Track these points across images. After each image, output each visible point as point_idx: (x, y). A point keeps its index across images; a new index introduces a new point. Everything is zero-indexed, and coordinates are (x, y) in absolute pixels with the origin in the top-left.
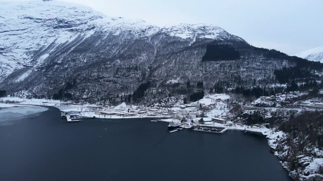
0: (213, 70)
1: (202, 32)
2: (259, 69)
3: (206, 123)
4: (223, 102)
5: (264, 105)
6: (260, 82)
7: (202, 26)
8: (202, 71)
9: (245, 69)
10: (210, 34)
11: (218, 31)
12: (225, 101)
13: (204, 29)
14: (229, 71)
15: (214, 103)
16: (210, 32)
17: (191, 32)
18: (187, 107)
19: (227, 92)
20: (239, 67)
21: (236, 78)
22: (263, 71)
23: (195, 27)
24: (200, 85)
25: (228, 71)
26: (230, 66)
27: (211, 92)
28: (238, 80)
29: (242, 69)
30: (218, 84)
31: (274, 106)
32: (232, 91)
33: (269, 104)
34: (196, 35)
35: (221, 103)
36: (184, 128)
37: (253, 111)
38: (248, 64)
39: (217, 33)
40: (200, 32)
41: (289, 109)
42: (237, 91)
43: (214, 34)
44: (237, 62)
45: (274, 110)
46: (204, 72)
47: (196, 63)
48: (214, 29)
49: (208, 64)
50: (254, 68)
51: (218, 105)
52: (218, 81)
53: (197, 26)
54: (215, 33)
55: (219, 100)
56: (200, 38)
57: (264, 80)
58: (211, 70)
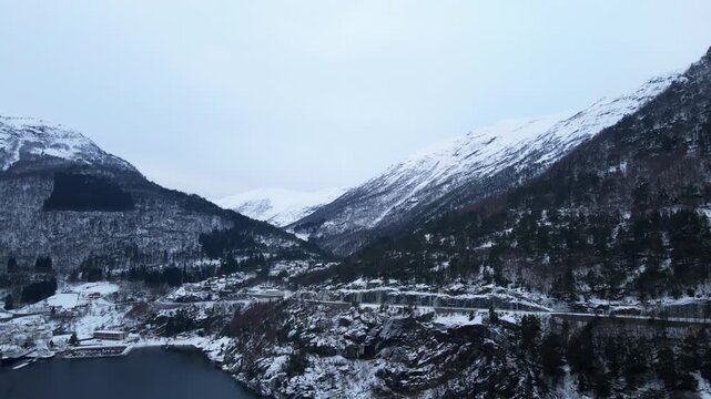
0: (75, 231)
1: (37, 139)
2: (172, 232)
3: (82, 343)
4: (105, 299)
5: (193, 299)
6: (177, 256)
7: (38, 124)
8: (46, 232)
9: (146, 231)
10: (57, 146)
11: (76, 142)
12: (110, 296)
13: (41, 132)
14: (113, 233)
15: (84, 302)
16: (59, 141)
17: (7, 136)
18: (16, 316)
19: (111, 279)
20: (132, 226)
21: (128, 249)
22: (180, 236)
23: (18, 125)
24: (44, 263)
25: (110, 233)
26: (115, 224)
27: (73, 280)
28: (133, 252)
29: (139, 231)
30: (90, 261)
31: (209, 298)
32: (123, 276)
33: (201, 296)
34: (20, 145)
35: (101, 301)
37: (174, 311)
38: (151, 222)
39: (75, 147)
40: (32, 139)
41: (232, 302)
42: (133, 276)
43: (67, 148)
44: (130, 217)
45: (209, 305)
46: (51, 236)
47: (29, 214)
48: (66, 136)
49: (60, 217)
50: (161, 228)
51: (94, 306)
52: (87, 254)
53: (23, 122)
54: (71, 146)
55: (97, 295)
56: (33, 152)
57: (183, 253)
58: (69, 229)
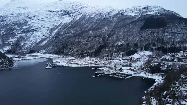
0: (146, 36)
1: (146, 11)
2: (179, 33)
3: (123, 71)
4: (146, 57)
6: (178, 43)
7: (146, 6)
8: (139, 36)
9: (168, 34)
10: (151, 11)
11: (157, 9)
12: (148, 56)
13: (147, 8)
14: (157, 35)
15: (140, 57)
16: (151, 10)
17: (138, 11)
18: (123, 59)
19: (152, 50)
20: (164, 32)
21: (160, 40)
22: (182, 35)
23: (141, 8)
24: (136, 45)
25: (156, 35)
26: (158, 32)
27: (141, 50)
28: (162, 41)
29: (166, 34)
30: (147, 44)
31: (173, 60)
32: (156, 49)
34: (141, 13)
35: (145, 57)
36: (106, 74)
38: (171, 30)
39: (156, 10)
40: (144, 11)
42: (158, 49)
43: (153, 11)
44: (163, 29)
46: (140, 37)
47: (136, 31)
48: (154, 8)
49: (143, 32)
50: (175, 33)
51: (142, 58)
52: (148, 42)
53: (143, 7)
54: (155, 10)
55: (144, 55)
56: (144, 14)
57: (182, 41)
